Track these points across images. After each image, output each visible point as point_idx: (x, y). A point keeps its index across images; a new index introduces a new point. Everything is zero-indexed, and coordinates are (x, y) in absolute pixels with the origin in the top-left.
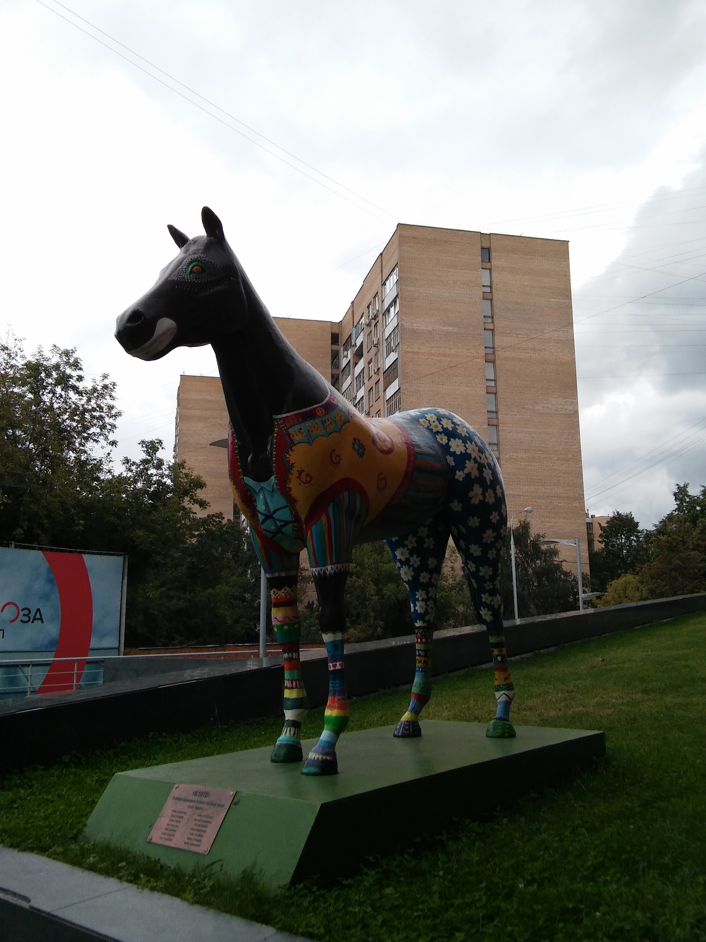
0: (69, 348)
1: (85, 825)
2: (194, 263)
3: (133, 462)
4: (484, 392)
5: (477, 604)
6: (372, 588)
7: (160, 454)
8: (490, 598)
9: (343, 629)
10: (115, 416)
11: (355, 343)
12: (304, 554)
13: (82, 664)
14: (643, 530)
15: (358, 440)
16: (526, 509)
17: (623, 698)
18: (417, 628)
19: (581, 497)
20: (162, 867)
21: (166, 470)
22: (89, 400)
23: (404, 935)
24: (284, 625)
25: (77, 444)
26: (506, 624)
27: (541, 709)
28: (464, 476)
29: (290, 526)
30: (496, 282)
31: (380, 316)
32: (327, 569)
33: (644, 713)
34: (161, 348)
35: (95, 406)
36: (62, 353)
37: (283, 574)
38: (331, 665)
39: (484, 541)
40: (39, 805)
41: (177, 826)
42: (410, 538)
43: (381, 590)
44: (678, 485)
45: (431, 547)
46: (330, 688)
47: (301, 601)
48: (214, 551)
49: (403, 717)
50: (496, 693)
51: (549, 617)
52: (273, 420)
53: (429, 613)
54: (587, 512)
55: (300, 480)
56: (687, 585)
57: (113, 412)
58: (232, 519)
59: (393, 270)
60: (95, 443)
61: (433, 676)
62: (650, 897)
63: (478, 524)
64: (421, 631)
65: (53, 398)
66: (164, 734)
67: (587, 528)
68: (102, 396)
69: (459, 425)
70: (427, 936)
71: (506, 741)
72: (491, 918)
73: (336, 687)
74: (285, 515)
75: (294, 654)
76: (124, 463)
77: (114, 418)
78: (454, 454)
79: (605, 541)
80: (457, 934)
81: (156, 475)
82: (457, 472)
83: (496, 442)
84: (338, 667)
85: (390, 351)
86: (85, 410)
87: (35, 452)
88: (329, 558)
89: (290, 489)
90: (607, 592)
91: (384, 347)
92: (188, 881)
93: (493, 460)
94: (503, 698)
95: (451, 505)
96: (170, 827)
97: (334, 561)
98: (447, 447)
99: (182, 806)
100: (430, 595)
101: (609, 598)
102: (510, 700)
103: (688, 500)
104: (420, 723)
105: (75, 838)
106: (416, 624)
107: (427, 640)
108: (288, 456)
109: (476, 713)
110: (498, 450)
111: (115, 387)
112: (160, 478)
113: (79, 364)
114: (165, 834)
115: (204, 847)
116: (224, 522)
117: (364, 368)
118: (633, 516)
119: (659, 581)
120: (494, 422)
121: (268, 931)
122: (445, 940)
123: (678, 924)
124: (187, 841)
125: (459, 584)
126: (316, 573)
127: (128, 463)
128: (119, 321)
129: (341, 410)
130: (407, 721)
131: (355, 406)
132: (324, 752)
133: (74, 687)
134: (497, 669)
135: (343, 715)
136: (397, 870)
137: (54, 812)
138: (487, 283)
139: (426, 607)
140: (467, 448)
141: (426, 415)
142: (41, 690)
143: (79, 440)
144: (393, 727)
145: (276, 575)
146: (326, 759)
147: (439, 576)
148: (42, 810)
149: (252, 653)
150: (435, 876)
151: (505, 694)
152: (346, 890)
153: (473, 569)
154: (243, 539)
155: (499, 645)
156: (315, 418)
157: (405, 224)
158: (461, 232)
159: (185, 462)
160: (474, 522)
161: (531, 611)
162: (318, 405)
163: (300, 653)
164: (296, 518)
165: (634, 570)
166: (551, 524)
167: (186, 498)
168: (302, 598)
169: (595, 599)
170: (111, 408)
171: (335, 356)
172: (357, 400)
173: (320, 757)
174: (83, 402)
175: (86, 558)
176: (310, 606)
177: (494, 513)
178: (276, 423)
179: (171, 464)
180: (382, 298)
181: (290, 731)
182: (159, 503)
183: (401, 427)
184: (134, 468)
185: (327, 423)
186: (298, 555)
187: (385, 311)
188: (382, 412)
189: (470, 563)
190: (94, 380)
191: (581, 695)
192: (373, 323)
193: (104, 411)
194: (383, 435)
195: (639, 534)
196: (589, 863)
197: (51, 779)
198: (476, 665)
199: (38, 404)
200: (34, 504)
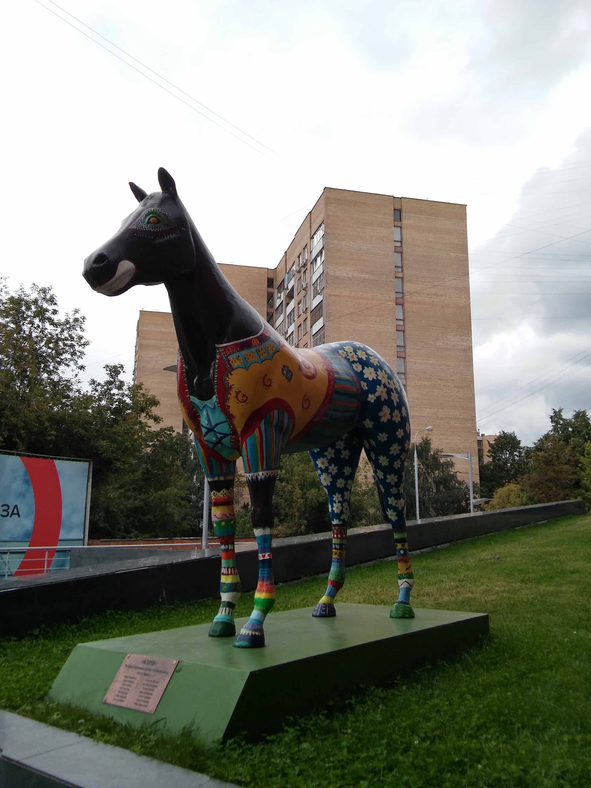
0: (46, 286)
1: (50, 688)
2: (151, 215)
3: (99, 383)
4: (394, 330)
5: (385, 506)
6: (298, 492)
7: (121, 377)
8: (396, 501)
9: (271, 525)
10: (85, 345)
11: (288, 287)
12: (240, 463)
13: (52, 553)
14: (525, 447)
15: (287, 367)
16: (427, 428)
17: (505, 587)
18: (334, 525)
19: (473, 419)
20: (115, 724)
21: (126, 391)
22: (63, 331)
23: (317, 783)
24: (222, 521)
25: (51, 368)
26: (408, 523)
27: (437, 595)
28: (375, 398)
29: (228, 438)
30: (406, 238)
31: (309, 264)
32: (259, 474)
33: (522, 599)
34: (122, 285)
35: (67, 336)
36: (40, 290)
37: (222, 478)
38: (261, 555)
39: (391, 453)
40: (12, 670)
41: (128, 690)
42: (329, 449)
43: (305, 494)
44: (554, 409)
45: (347, 458)
46: (260, 575)
47: (238, 503)
48: (165, 459)
49: (321, 600)
50: (399, 581)
51: (446, 518)
52: (215, 349)
53: (344, 513)
54: (478, 431)
55: (238, 399)
56: (560, 494)
57: (83, 341)
58: (181, 433)
59: (320, 226)
60: (66, 367)
61: (347, 566)
62: (523, 752)
63: (386, 439)
64: (337, 528)
65: (32, 328)
66: (120, 612)
67: (478, 444)
68: (73, 327)
69: (371, 356)
70: (337, 783)
71: (407, 621)
72: (390, 769)
73: (264, 573)
74: (224, 428)
75: (230, 546)
76: (90, 384)
77: (83, 346)
78: (367, 380)
79: (492, 456)
80: (362, 782)
81: (117, 395)
82: (370, 395)
83: (403, 372)
84: (267, 557)
85: (316, 293)
86: (59, 339)
87: (16, 373)
88: (260, 464)
89: (229, 407)
90: (493, 498)
91: (311, 290)
92: (137, 735)
93: (399, 386)
94: (405, 585)
95: (364, 422)
96: (122, 690)
97: (265, 467)
98: (361, 375)
99: (133, 673)
100: (345, 498)
101: (495, 503)
102: (410, 587)
103: (562, 422)
104: (334, 604)
105: (42, 699)
106: (333, 522)
107: (342, 536)
108: (227, 379)
109: (383, 597)
110: (406, 379)
111: (85, 320)
112: (121, 397)
113: (54, 300)
114: (118, 696)
115: (151, 707)
116: (174, 434)
117: (294, 308)
118: (515, 435)
119: (537, 489)
120: (402, 355)
121: (203, 778)
122: (351, 787)
123: (546, 775)
124: (136, 702)
125: (370, 490)
126: (250, 478)
127: (94, 384)
128: (86, 262)
129: (273, 341)
130: (324, 604)
131: (287, 339)
132: (254, 628)
133: (45, 571)
134: (400, 561)
135: (270, 597)
136: (312, 728)
137: (25, 676)
138: (398, 239)
139: (341, 508)
140: (378, 375)
141: (344, 347)
142: (17, 574)
143: (53, 364)
144: (312, 608)
145: (216, 479)
146: (255, 635)
147: (353, 482)
148: (14, 675)
149: (196, 545)
150: (344, 733)
151: (407, 582)
152: (270, 744)
153: (381, 477)
154: (190, 449)
155: (402, 541)
156: (250, 347)
157: (331, 188)
158: (377, 195)
159: (142, 384)
160: (383, 437)
161: (430, 513)
162: (253, 337)
163: (235, 546)
164: (234, 431)
165: (516, 480)
166: (447, 441)
167: (142, 414)
168: (239, 500)
169: (483, 504)
170: (81, 338)
171: (270, 297)
172: (288, 335)
173: (250, 633)
174: (57, 332)
175: (58, 463)
176: (245, 507)
177: (399, 430)
178: (218, 351)
179: (131, 386)
180: (310, 248)
181: (225, 610)
182: (120, 418)
183: (323, 357)
184: (99, 388)
185: (261, 352)
186: (235, 462)
187: (313, 261)
188: (309, 344)
189: (379, 471)
190: (67, 314)
191: (470, 584)
192: (303, 270)
193: (75, 340)
194: (308, 363)
195: (521, 450)
196: (474, 724)
197: (24, 648)
198: (383, 558)
199: (19, 333)
200: (14, 417)
